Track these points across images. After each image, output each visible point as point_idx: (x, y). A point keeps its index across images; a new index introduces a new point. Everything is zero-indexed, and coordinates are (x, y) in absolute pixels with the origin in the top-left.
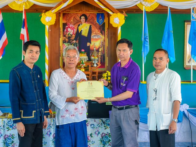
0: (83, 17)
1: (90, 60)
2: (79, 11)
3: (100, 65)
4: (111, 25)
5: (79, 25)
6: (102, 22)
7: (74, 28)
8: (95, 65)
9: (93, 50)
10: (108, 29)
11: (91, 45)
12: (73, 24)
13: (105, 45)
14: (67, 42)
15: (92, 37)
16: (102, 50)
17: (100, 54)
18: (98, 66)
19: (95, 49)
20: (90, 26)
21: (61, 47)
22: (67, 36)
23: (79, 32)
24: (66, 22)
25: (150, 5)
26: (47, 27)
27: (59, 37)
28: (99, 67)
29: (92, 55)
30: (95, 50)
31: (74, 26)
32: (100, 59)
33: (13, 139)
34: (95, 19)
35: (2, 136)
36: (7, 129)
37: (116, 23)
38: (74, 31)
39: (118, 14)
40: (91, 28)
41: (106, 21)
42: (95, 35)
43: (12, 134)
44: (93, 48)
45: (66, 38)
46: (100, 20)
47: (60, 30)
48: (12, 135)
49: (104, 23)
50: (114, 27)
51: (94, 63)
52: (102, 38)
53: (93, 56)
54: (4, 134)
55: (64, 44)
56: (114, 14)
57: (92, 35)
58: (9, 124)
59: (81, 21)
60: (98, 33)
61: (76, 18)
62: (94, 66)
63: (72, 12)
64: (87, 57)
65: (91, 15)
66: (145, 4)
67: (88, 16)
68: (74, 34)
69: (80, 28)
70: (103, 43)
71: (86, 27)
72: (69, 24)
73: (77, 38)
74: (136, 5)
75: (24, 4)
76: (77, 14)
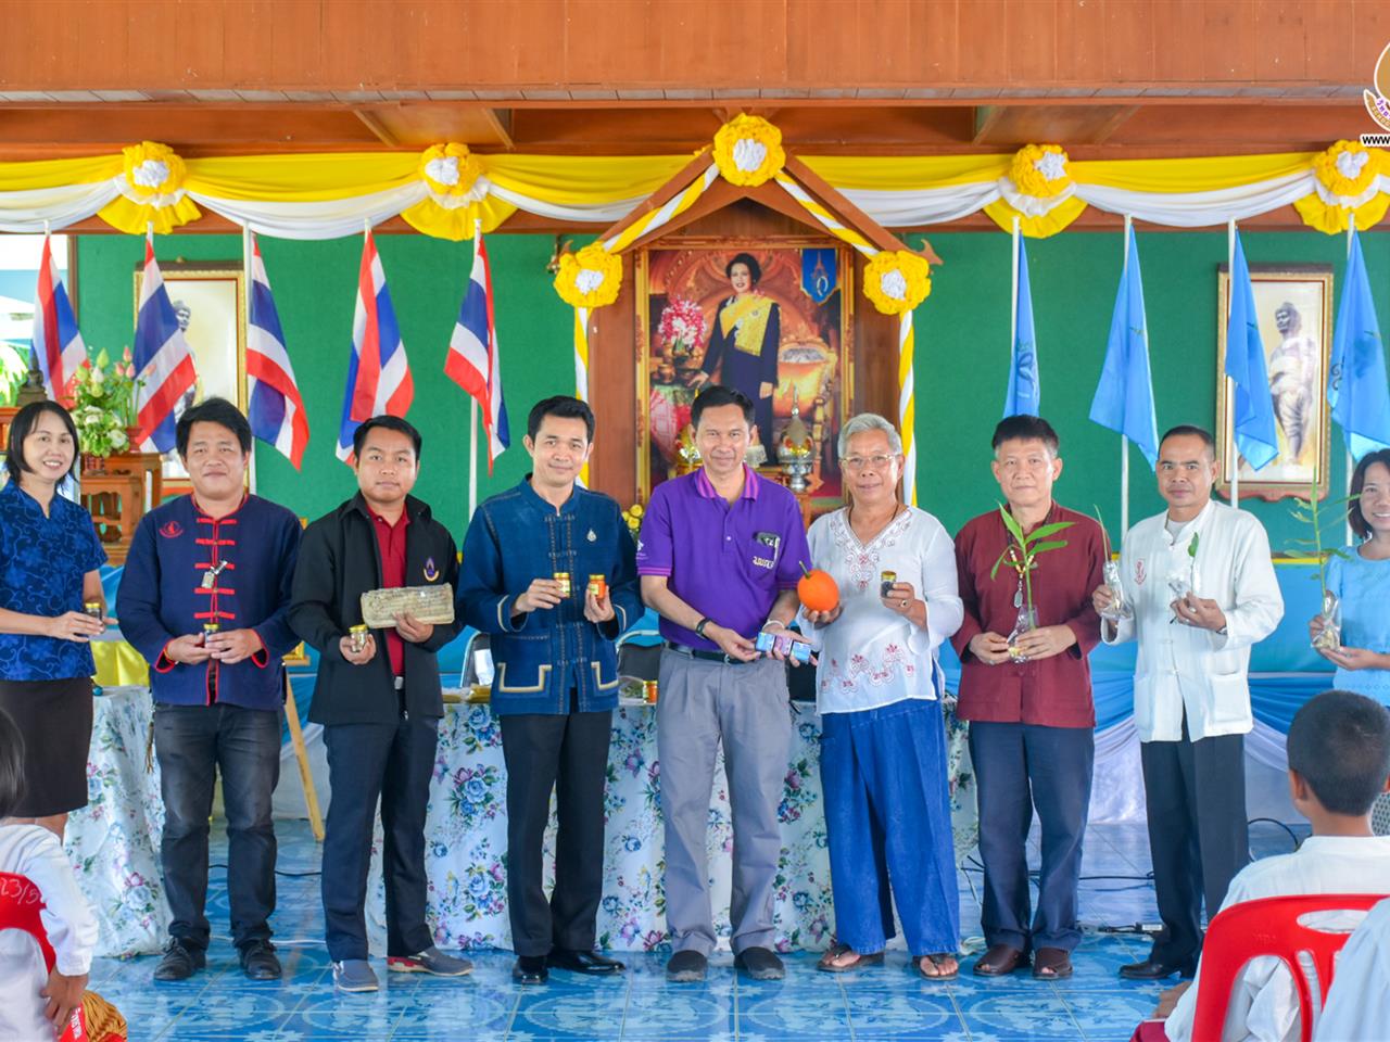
0: (739, 268)
1: (773, 459)
2: (724, 240)
3: (817, 483)
4: (870, 304)
5: (723, 305)
6: (829, 291)
7: (701, 318)
8: (798, 485)
9: (790, 416)
10: (855, 319)
11: (779, 394)
12: (697, 299)
13: (840, 393)
14: (667, 381)
15: (781, 359)
16: (829, 416)
17: (817, 435)
18: (810, 489)
19: (797, 411)
20: (774, 307)
21: (643, 403)
22: (669, 352)
23: (725, 336)
24: (662, 292)
25: (1044, 207)
26: (582, 316)
27: (635, 359)
28: (816, 494)
29: (785, 439)
30: (796, 418)
31: (699, 308)
32: (818, 457)
33: (489, 784)
34: (795, 275)
35: (446, 774)
36: (468, 743)
37: (891, 295)
38: (699, 330)
39: (901, 254)
40: (777, 314)
41: (845, 283)
42: (794, 346)
43: (486, 767)
44: (788, 409)
45: (665, 362)
46: (819, 280)
47: (640, 325)
48: (487, 771)
49: (838, 293)
50: (883, 311)
51: (791, 476)
52: (827, 362)
53: (789, 444)
54: (455, 763)
55: (656, 388)
56: (883, 255)
57: (783, 349)
58: (476, 724)
59: (730, 287)
60: (810, 337)
61: (709, 271)
62: (793, 486)
63: (690, 245)
64: (761, 448)
65: (775, 258)
66: (1024, 204)
67: (762, 260)
68: (701, 345)
69: (729, 318)
70: (830, 382)
71: (756, 313)
72: (679, 297)
73: (716, 361)
74: (982, 211)
75: (475, 209)
76: (711, 252)
